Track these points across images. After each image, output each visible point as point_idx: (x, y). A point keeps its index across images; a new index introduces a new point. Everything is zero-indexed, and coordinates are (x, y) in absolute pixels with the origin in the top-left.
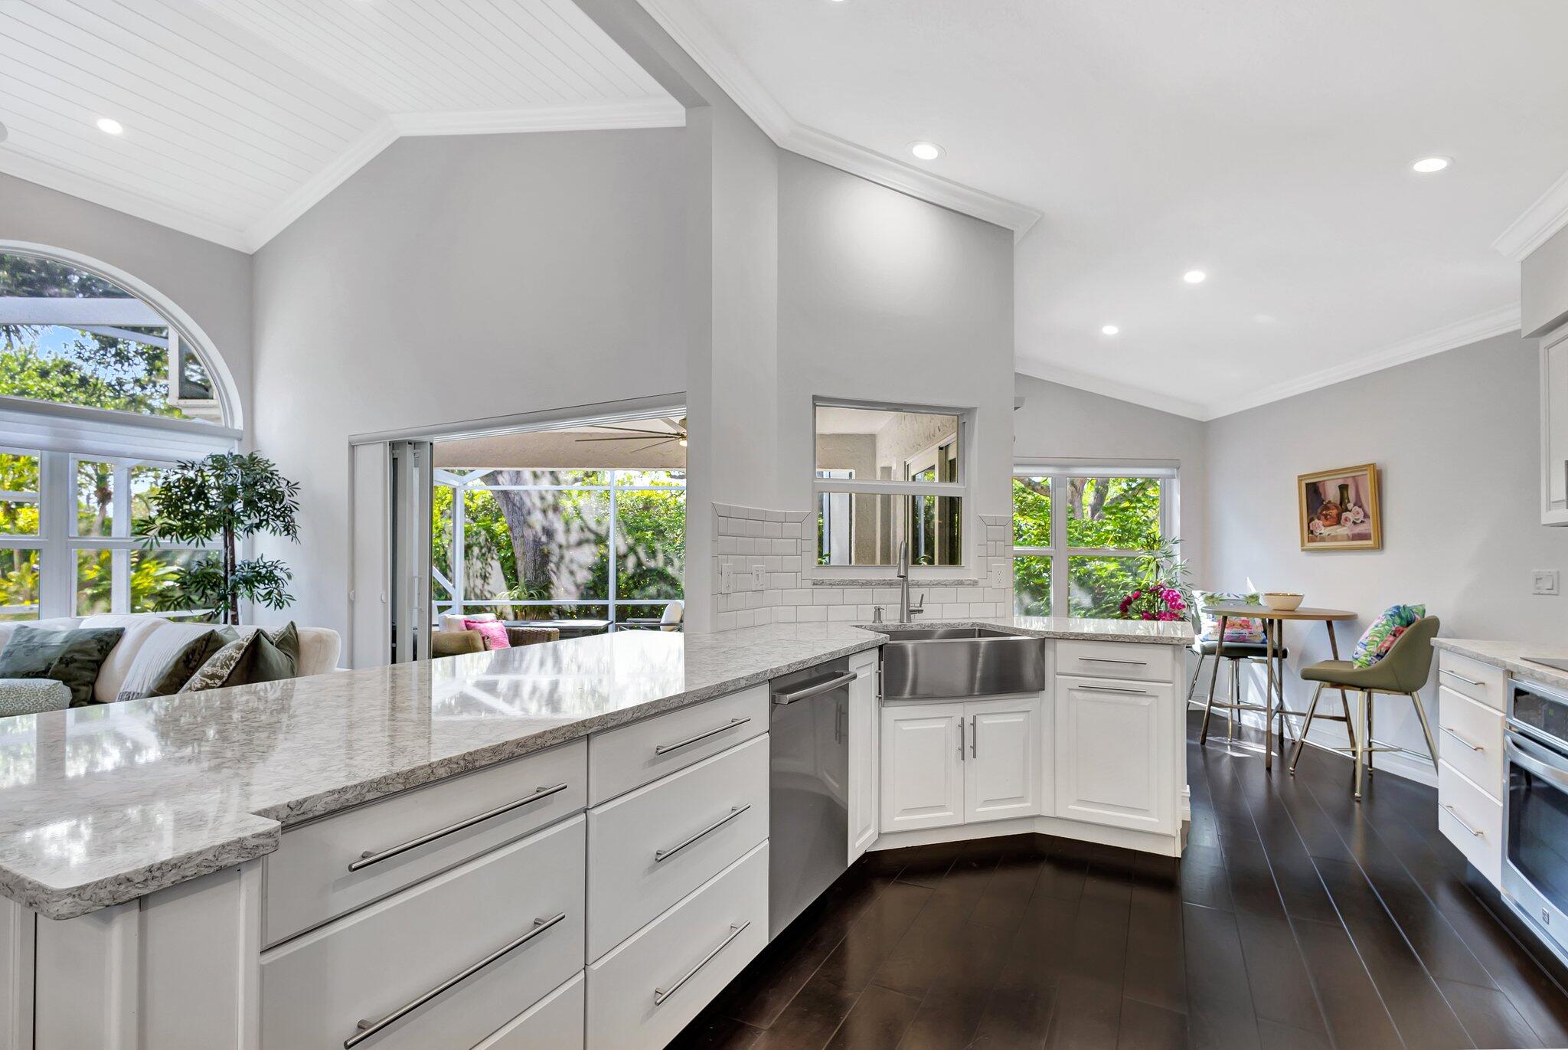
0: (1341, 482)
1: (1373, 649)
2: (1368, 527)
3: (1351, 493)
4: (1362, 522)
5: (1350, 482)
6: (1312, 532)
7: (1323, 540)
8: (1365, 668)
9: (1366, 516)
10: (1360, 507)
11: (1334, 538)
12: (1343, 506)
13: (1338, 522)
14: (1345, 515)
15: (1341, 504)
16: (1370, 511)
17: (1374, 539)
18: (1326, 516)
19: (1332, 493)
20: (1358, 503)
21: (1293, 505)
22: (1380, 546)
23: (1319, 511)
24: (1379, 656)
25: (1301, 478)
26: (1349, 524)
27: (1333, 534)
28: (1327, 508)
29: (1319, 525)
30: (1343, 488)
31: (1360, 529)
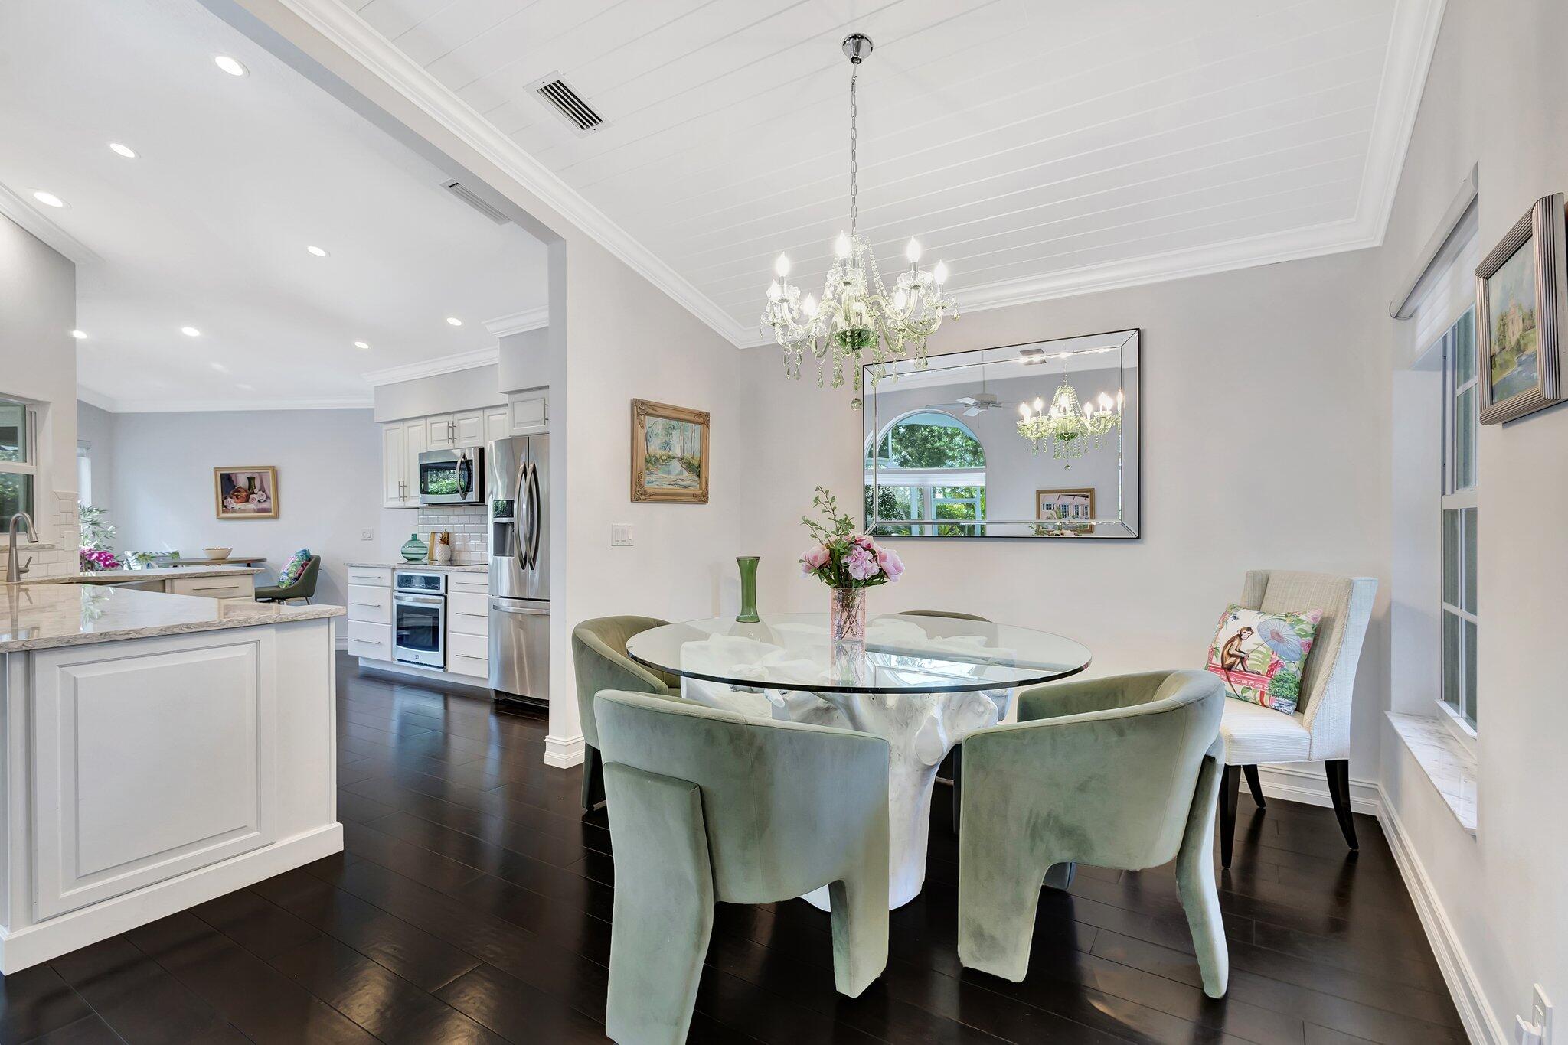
0: (249, 475)
1: (292, 575)
2: (271, 504)
3: (257, 483)
4: (265, 501)
5: (255, 476)
6: (225, 507)
7: (234, 512)
8: (289, 587)
9: (267, 497)
10: (263, 492)
11: (244, 511)
12: (250, 490)
13: (247, 500)
14: (252, 496)
15: (250, 487)
16: (271, 495)
17: (270, 512)
18: (237, 497)
19: (242, 481)
20: (262, 489)
21: (211, 488)
22: (277, 516)
23: (232, 492)
24: (296, 579)
25: (216, 470)
26: (255, 502)
27: (243, 508)
28: (237, 491)
29: (232, 503)
30: (251, 479)
31: (264, 505)
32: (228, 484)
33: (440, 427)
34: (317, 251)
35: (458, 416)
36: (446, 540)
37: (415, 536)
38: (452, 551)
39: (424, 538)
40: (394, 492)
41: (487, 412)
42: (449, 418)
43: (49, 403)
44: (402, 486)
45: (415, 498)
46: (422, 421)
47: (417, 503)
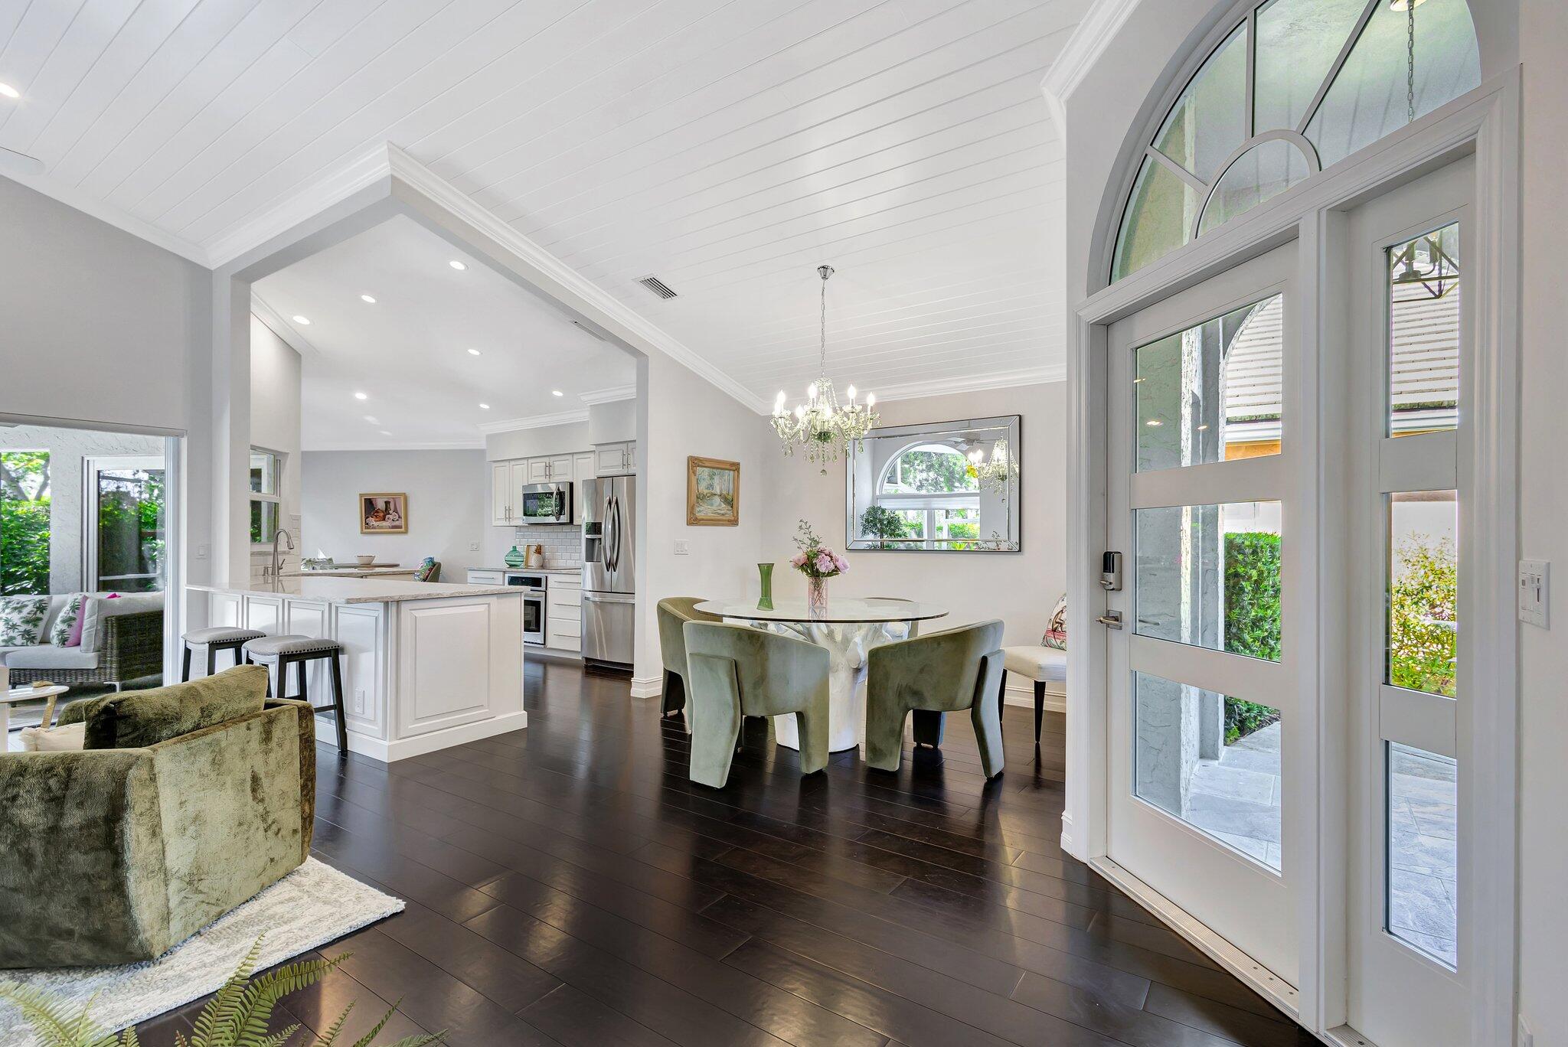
0: (386, 500)
2: (402, 522)
3: (392, 506)
6: (367, 524)
7: (374, 528)
9: (399, 517)
11: (382, 528)
12: (387, 511)
13: (384, 520)
15: (386, 509)
16: (403, 516)
17: (401, 528)
18: (376, 516)
19: (380, 505)
20: (396, 511)
21: (356, 509)
22: (406, 532)
23: (372, 512)
25: (361, 495)
28: (377, 512)
29: (372, 521)
30: (387, 503)
31: (397, 523)
32: (369, 506)
33: (539, 466)
34: (474, 352)
35: (552, 459)
36: (539, 550)
37: (515, 548)
38: (544, 559)
39: (522, 549)
40: (501, 514)
41: (575, 456)
42: (546, 460)
43: (288, 453)
44: (508, 510)
45: (519, 518)
46: (525, 462)
47: (520, 523)
